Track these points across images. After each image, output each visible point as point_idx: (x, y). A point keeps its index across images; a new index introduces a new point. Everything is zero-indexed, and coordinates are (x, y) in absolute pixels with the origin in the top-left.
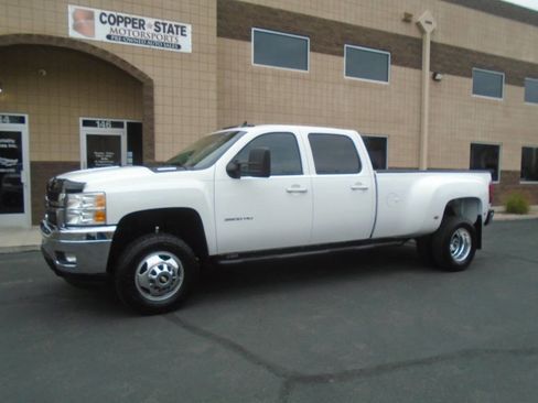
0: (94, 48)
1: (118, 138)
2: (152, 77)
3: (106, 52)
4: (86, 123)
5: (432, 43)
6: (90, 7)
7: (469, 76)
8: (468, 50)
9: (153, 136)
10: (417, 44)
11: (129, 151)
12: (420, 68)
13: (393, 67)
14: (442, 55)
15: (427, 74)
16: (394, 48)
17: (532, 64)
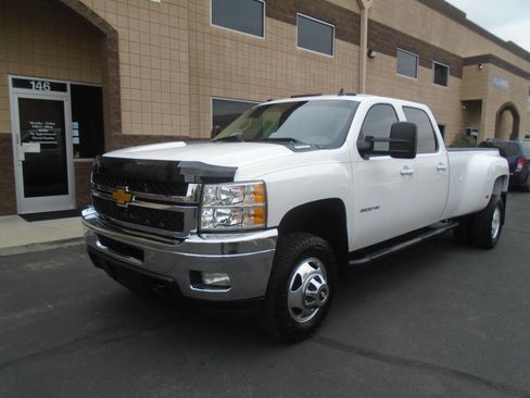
1: (60, 104)
2: (116, 29)
4: (18, 83)
5: (369, 20)
7: (395, 55)
8: (394, 31)
9: (119, 104)
10: (357, 19)
11: (73, 121)
12: (359, 44)
13: (337, 40)
14: (375, 33)
15: (365, 51)
16: (338, 20)
17: (437, 49)
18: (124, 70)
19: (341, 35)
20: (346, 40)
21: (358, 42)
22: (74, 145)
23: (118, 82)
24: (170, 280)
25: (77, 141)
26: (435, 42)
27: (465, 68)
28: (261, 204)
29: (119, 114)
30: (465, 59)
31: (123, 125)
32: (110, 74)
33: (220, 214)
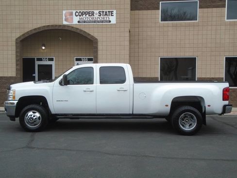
0: (73, 27)
2: (97, 38)
3: (77, 29)
6: (71, 10)
18: (100, 53)
23: (97, 57)
28: (14, 95)
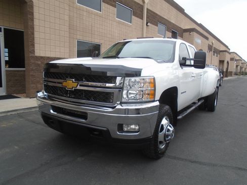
5: (147, 9)
7: (157, 26)
8: (157, 14)
9: (34, 39)
10: (142, 7)
11: (5, 48)
12: (142, 19)
13: (134, 17)
14: (149, 15)
15: (145, 22)
16: (134, 7)
17: (173, 24)
18: (36, 22)
19: (135, 14)
20: (137, 17)
21: (142, 18)
22: (6, 61)
23: (33, 28)
24: (105, 129)
25: (7, 59)
26: (173, 21)
27: (184, 34)
28: (153, 88)
29: (33, 45)
30: (184, 30)
31: (35, 51)
32: (29, 24)
33: (130, 93)
